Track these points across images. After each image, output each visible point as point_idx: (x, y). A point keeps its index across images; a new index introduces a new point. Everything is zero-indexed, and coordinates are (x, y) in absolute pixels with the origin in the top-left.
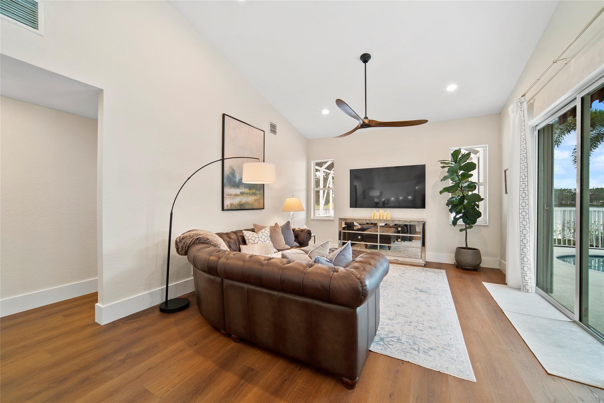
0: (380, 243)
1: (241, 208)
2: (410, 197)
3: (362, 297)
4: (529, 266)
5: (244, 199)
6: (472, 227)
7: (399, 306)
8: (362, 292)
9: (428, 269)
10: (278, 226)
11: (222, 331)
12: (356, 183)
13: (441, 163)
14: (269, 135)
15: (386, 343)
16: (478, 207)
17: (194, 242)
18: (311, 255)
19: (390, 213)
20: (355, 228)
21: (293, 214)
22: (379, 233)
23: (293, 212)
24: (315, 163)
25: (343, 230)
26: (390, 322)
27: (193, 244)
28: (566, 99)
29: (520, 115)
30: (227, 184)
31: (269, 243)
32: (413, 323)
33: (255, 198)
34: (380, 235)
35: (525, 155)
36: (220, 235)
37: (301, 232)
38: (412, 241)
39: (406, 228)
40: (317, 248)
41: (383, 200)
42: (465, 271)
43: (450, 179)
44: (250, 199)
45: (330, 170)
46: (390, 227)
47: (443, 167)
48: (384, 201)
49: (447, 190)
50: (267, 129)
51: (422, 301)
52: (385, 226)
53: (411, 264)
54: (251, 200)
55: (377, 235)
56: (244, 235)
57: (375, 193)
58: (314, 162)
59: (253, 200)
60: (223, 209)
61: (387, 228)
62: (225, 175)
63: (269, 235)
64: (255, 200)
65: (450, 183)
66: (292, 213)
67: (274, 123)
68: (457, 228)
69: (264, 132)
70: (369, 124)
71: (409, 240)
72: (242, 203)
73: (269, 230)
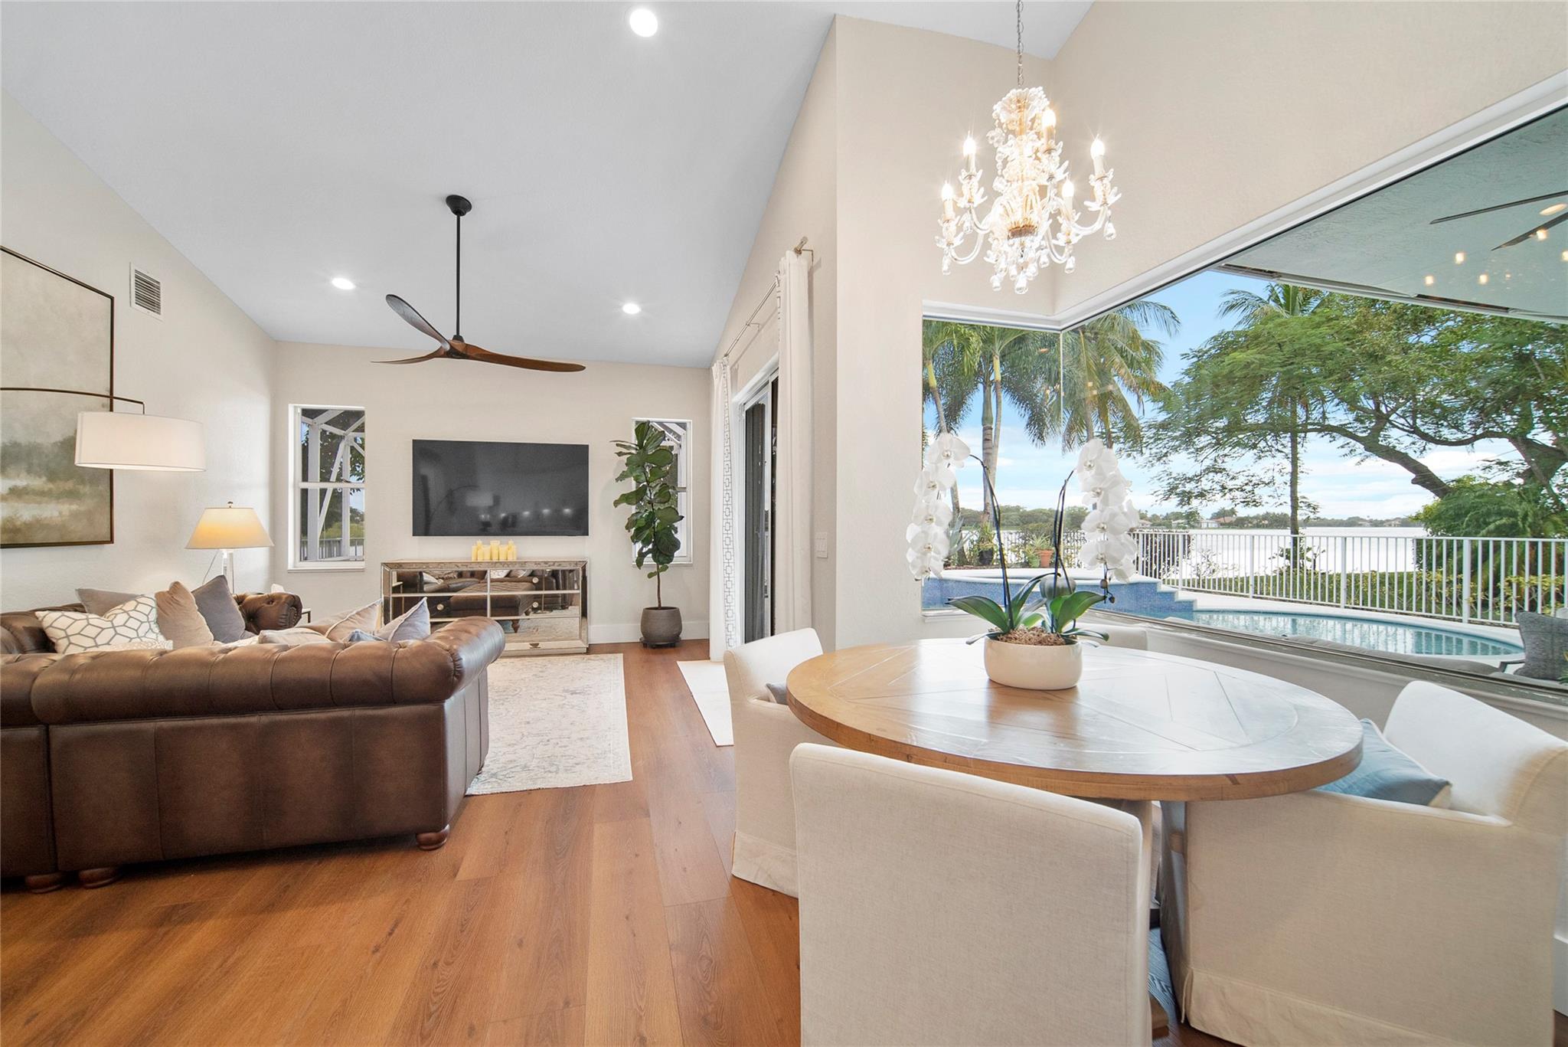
2: (567, 511)
3: (455, 679)
4: (733, 622)
6: (668, 567)
7: (528, 723)
8: (455, 670)
9: (592, 656)
10: (184, 590)
12: (428, 471)
13: (617, 445)
14: (129, 311)
15: (501, 777)
16: (676, 532)
18: (333, 635)
19: (514, 547)
20: (426, 588)
21: (231, 555)
22: (488, 594)
23: (231, 551)
24: (299, 411)
25: (393, 592)
26: (511, 749)
28: (759, 381)
29: (723, 384)
31: (157, 640)
32: (551, 741)
33: (74, 507)
34: (492, 598)
35: (728, 448)
37: (268, 603)
38: (567, 608)
39: (554, 581)
40: (347, 620)
41: (503, 515)
42: (656, 650)
43: (632, 478)
45: (345, 427)
46: (520, 581)
47: (620, 454)
48: (505, 520)
49: (626, 498)
50: (124, 293)
51: (573, 707)
52: (508, 578)
53: (561, 651)
54: (56, 514)
55: (486, 597)
56: (45, 625)
57: (481, 500)
58: (295, 407)
61: (509, 584)
63: (153, 616)
64: (75, 515)
65: (631, 485)
66: (225, 553)
67: (153, 274)
68: (645, 571)
69: (112, 298)
70: (464, 353)
71: (562, 606)
72: (18, 523)
73: (153, 604)
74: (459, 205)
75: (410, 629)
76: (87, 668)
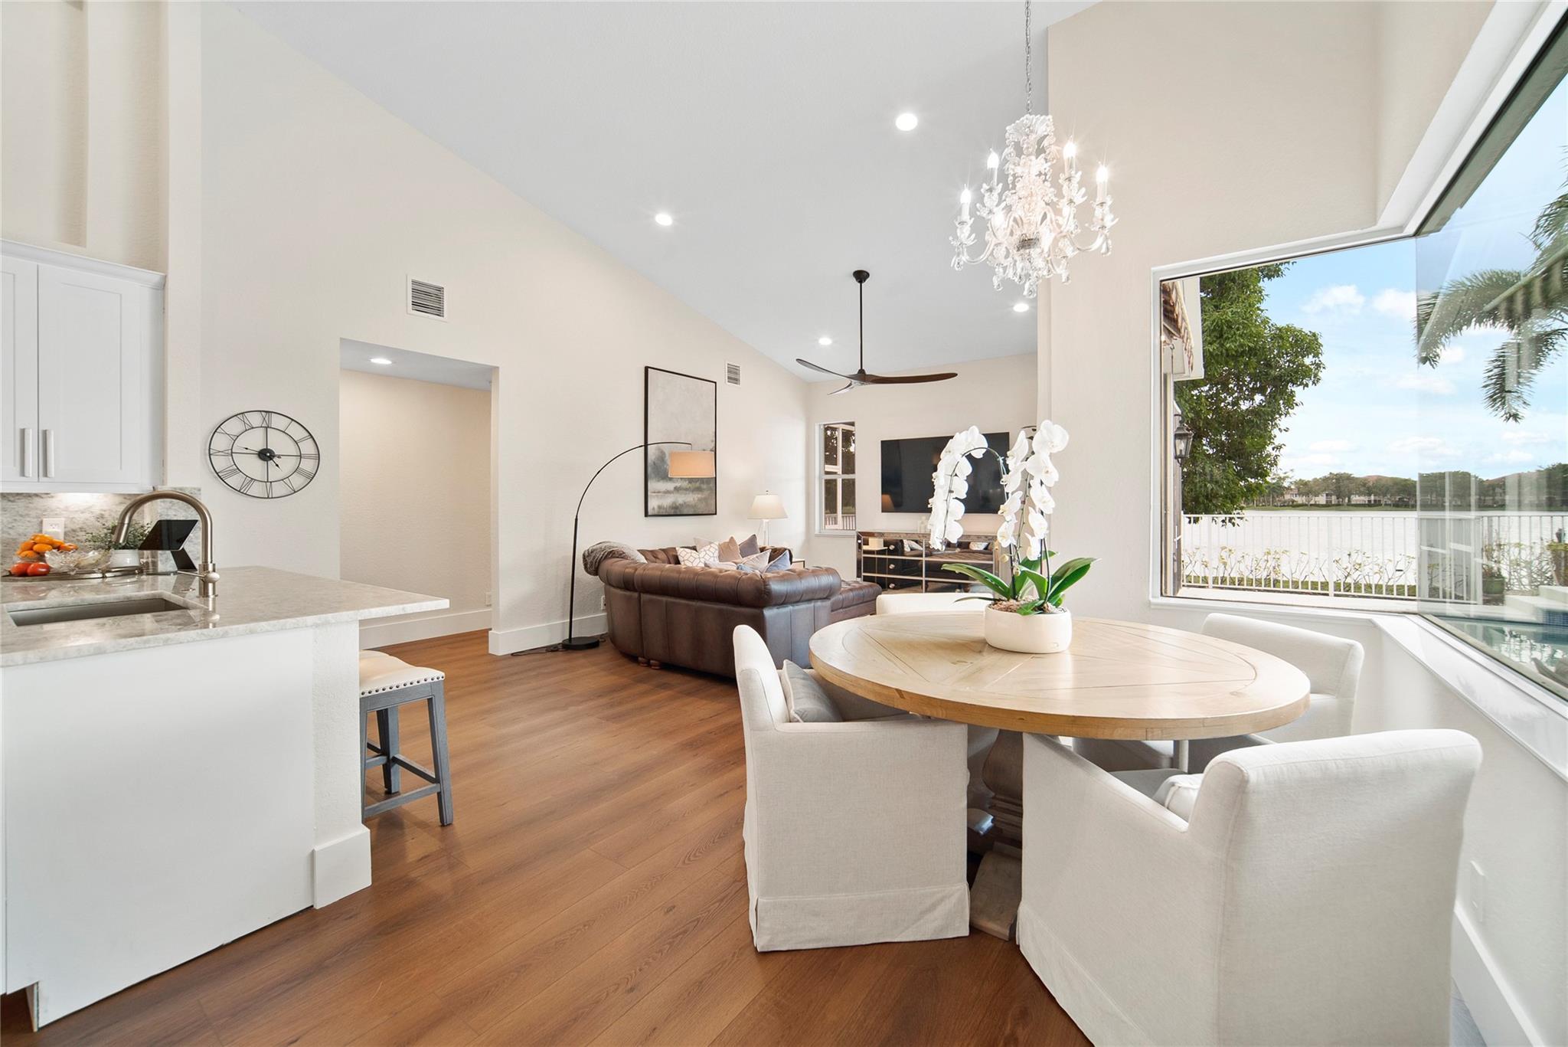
0: (926, 576)
1: (676, 512)
5: (681, 499)
10: (735, 543)
11: (640, 659)
14: (724, 387)
17: (606, 556)
21: (766, 523)
22: (924, 559)
23: (767, 520)
25: (864, 553)
27: (605, 558)
30: (653, 475)
33: (699, 496)
36: (642, 552)
44: (691, 498)
50: (721, 378)
56: (678, 554)
59: (696, 499)
60: (646, 515)
62: (649, 461)
63: (716, 554)
64: (700, 500)
66: (765, 521)
67: (736, 364)
69: (715, 383)
70: (869, 379)
72: (678, 504)
73: (717, 548)
74: (861, 276)
75: (775, 568)
76: (684, 572)
